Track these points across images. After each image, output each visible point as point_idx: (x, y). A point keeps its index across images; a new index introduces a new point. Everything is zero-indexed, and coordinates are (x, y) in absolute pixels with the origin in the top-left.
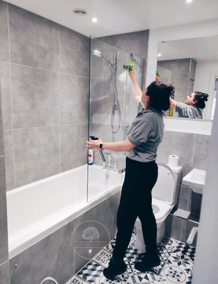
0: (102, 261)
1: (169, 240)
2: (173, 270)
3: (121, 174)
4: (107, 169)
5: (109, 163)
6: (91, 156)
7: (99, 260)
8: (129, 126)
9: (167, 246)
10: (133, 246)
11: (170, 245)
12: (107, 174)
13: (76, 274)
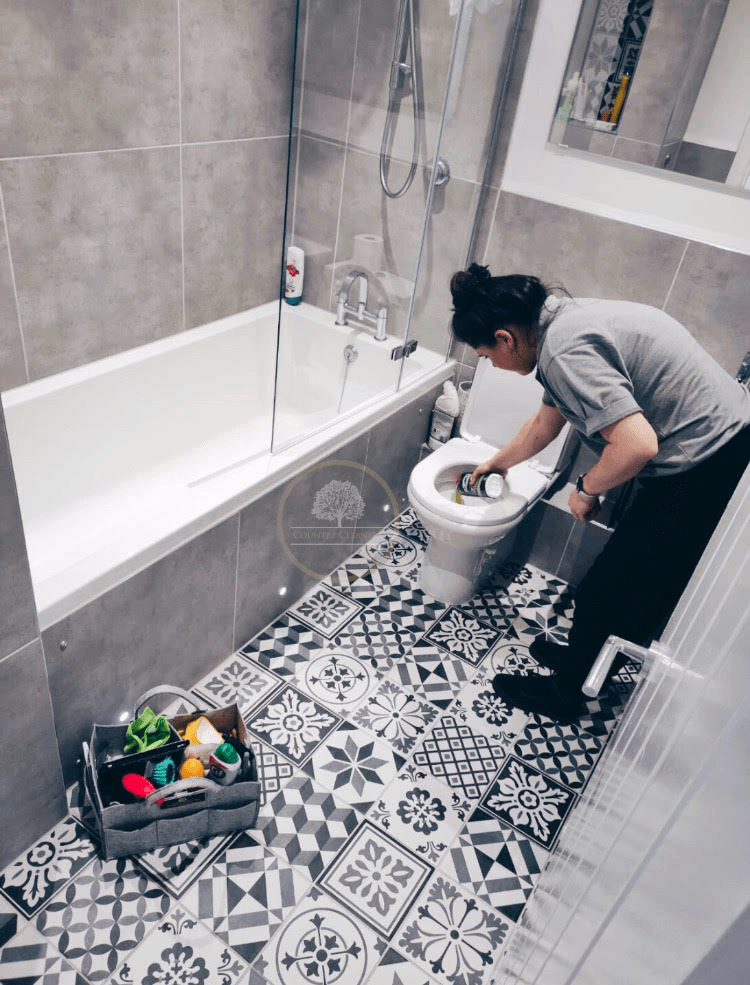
0: (318, 619)
1: (524, 569)
2: (519, 657)
3: (399, 361)
4: (352, 326)
5: (362, 307)
6: (297, 272)
7: (306, 614)
8: (448, 172)
9: (513, 588)
10: (412, 581)
11: (521, 583)
12: (350, 347)
13: (241, 650)
